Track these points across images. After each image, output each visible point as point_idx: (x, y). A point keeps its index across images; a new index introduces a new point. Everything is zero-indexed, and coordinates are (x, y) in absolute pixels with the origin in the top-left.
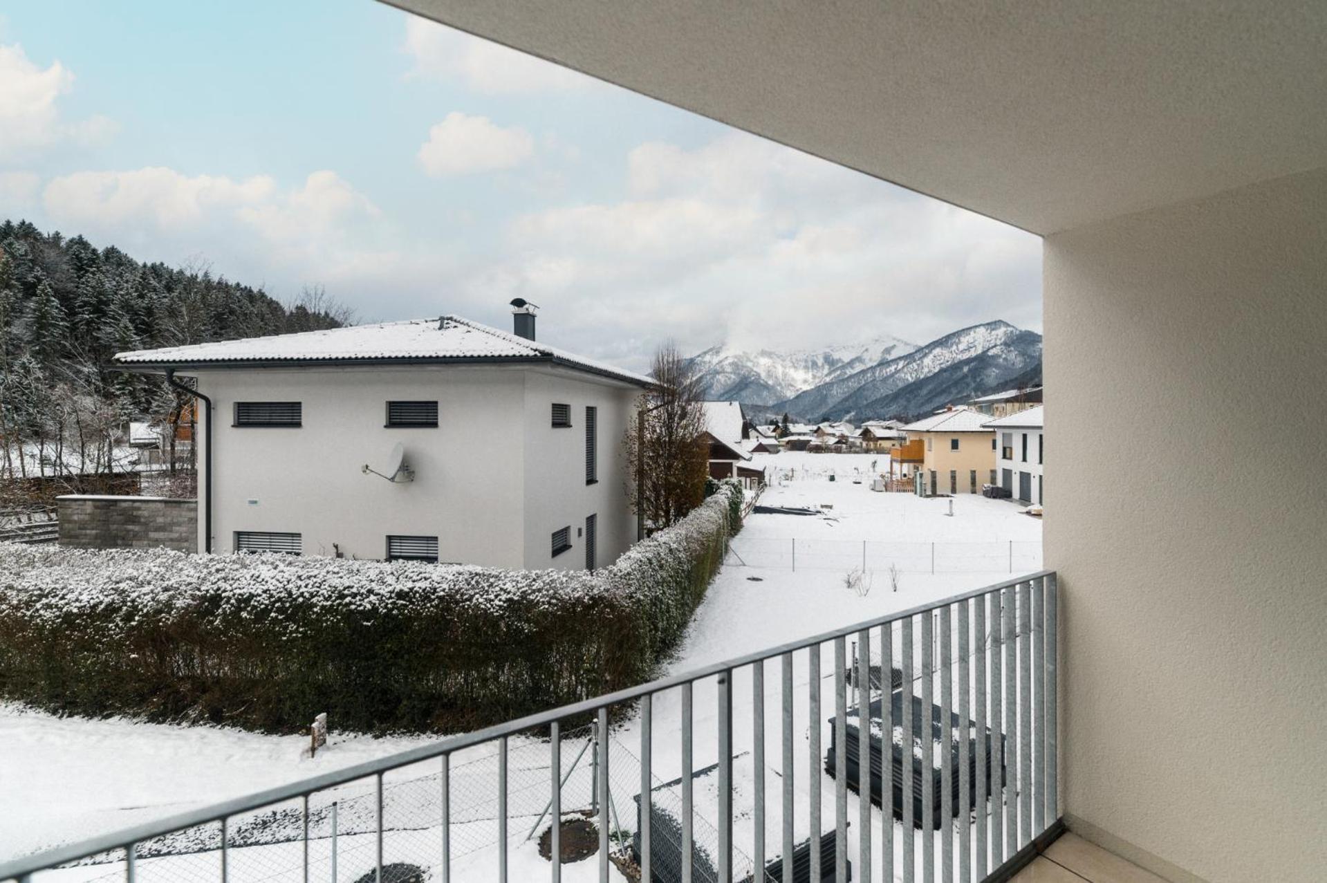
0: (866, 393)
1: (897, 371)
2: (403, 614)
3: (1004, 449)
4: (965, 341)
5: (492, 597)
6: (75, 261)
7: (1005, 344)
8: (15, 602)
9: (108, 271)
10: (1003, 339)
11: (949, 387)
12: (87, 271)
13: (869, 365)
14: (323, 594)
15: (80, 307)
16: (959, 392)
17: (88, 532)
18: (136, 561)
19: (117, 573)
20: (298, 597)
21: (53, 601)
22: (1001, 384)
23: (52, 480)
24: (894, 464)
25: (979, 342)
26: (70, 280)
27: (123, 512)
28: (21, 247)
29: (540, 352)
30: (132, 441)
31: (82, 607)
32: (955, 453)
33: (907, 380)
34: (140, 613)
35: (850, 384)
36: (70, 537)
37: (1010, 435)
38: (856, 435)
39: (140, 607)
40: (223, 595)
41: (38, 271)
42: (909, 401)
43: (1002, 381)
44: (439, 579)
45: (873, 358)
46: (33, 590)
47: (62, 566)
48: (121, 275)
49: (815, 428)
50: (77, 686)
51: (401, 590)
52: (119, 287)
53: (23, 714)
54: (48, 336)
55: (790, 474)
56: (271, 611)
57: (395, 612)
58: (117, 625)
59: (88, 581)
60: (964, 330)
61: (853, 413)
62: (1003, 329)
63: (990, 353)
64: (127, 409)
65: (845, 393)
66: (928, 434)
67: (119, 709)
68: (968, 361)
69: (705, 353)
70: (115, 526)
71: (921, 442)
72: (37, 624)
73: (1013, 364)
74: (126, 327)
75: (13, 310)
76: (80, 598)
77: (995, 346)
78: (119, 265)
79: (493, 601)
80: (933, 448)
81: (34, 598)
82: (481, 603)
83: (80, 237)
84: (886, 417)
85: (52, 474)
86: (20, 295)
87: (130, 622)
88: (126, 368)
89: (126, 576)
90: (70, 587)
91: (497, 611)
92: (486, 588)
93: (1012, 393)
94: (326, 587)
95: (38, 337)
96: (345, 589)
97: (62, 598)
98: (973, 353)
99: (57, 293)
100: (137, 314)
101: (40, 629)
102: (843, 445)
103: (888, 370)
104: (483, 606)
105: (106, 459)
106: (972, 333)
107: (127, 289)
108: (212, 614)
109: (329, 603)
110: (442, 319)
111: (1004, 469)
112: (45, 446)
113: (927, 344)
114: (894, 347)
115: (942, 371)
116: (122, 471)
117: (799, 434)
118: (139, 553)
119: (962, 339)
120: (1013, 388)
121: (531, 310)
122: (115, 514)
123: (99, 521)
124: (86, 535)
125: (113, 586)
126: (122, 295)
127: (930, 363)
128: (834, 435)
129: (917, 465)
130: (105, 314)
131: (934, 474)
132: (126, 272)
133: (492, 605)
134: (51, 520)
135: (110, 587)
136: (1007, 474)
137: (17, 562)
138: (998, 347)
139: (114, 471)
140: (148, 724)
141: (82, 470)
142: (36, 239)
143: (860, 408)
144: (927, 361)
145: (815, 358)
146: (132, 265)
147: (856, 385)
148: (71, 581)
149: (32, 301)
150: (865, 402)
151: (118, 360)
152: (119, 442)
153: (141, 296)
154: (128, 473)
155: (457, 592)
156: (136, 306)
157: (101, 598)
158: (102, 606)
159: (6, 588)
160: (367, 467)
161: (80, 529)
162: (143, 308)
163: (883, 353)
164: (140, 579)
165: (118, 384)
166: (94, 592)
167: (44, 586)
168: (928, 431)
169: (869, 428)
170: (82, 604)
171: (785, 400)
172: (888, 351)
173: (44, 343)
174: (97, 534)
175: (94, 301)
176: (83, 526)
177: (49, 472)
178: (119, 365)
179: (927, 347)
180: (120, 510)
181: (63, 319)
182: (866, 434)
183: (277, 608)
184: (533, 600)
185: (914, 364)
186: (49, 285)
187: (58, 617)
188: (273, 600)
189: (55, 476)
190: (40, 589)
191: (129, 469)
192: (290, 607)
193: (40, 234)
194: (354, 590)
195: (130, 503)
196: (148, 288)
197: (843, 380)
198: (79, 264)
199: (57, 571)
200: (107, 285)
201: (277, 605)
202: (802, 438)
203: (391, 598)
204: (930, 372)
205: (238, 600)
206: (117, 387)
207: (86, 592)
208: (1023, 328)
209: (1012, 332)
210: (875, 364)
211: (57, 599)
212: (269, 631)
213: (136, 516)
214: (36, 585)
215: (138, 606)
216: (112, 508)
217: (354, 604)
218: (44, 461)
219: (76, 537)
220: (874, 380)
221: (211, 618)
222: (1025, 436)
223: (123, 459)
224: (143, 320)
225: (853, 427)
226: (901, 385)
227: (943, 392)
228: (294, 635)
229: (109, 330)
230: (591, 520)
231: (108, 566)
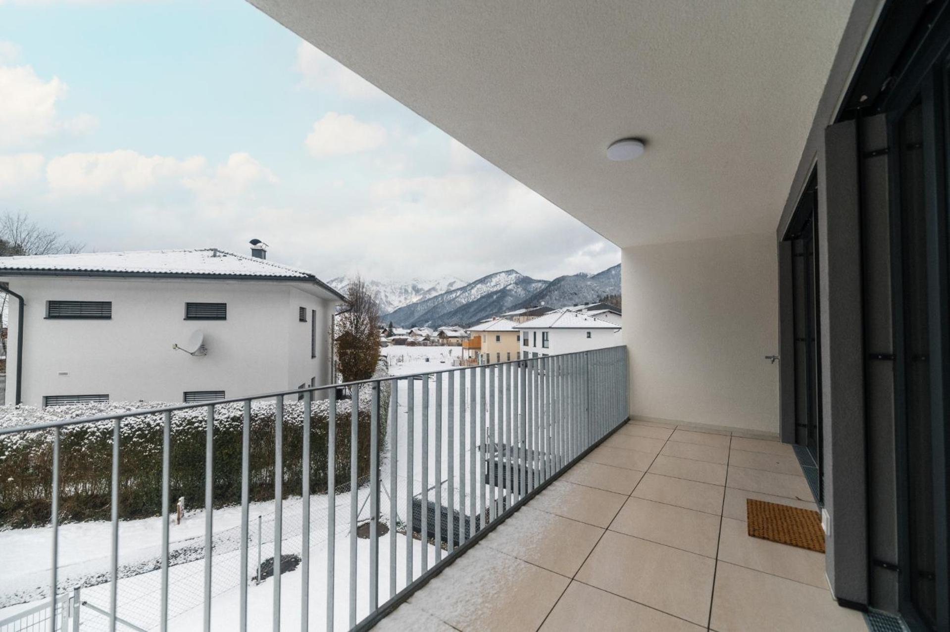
0: (438, 310)
1: (456, 297)
2: (237, 431)
3: (524, 340)
4: (494, 280)
5: (296, 416)
7: (516, 283)
10: (514, 281)
11: (486, 307)
13: (440, 293)
14: (175, 423)
16: (492, 310)
20: (155, 426)
22: (513, 306)
24: (464, 351)
25: (501, 282)
29: (307, 275)
32: (498, 344)
33: (463, 303)
34: (9, 449)
35: (428, 304)
37: (527, 333)
38: (436, 335)
39: (9, 445)
40: (89, 430)
42: (463, 315)
43: (514, 304)
44: (258, 409)
45: (442, 289)
49: (409, 331)
51: (235, 416)
55: (401, 358)
56: (132, 437)
57: (231, 429)
60: (494, 274)
61: (430, 322)
62: (514, 275)
63: (508, 288)
65: (425, 309)
66: (484, 333)
68: (496, 292)
69: (332, 281)
71: (479, 337)
73: (520, 295)
77: (511, 284)
79: (297, 418)
80: (486, 341)
82: (289, 420)
84: (450, 324)
91: (300, 424)
92: (291, 412)
93: (523, 311)
94: (177, 418)
96: (192, 418)
98: (498, 288)
102: (427, 341)
103: (451, 296)
104: (290, 422)
106: (498, 276)
108: (78, 444)
109: (181, 428)
110: (215, 250)
111: (524, 352)
113: (474, 281)
114: (454, 282)
115: (482, 297)
117: (400, 335)
119: (493, 279)
120: (523, 308)
121: (264, 247)
127: (475, 293)
128: (421, 335)
129: (477, 351)
131: (488, 355)
133: (296, 421)
136: (526, 353)
138: (512, 285)
140: (14, 530)
143: (434, 319)
144: (474, 291)
145: (406, 287)
147: (432, 305)
150: (437, 316)
155: (272, 415)
160: (176, 345)
163: (448, 286)
168: (484, 331)
169: (444, 331)
171: (387, 314)
172: (451, 284)
179: (474, 283)
182: (442, 334)
183: (138, 435)
184: (322, 416)
185: (466, 293)
188: (133, 430)
192: (148, 433)
194: (200, 418)
197: (424, 302)
201: (137, 433)
202: (402, 337)
203: (227, 421)
204: (475, 298)
205: (103, 433)
208: (525, 275)
209: (519, 277)
210: (443, 292)
212: (131, 450)
215: (6, 444)
217: (201, 427)
220: (443, 302)
221: (77, 448)
222: (535, 333)
225: (432, 330)
226: (458, 305)
227: (481, 311)
228: (153, 451)
230: (313, 379)
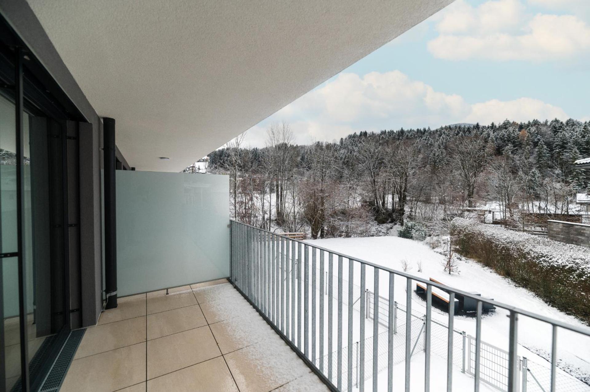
6: (553, 129)
8: (533, 256)
9: (567, 129)
12: (558, 132)
15: (555, 147)
17: (560, 236)
18: (584, 252)
19: (575, 255)
21: (547, 259)
23: (543, 215)
26: (551, 137)
27: (576, 230)
28: (533, 129)
30: (577, 201)
31: (558, 265)
34: (586, 275)
36: (553, 236)
39: (586, 273)
41: (539, 137)
46: (539, 253)
47: (550, 247)
48: (573, 130)
50: (556, 296)
52: (572, 135)
53: (534, 298)
54: (542, 161)
58: (574, 277)
59: (561, 255)
64: (575, 188)
67: (575, 314)
70: (572, 236)
72: (540, 266)
74: (575, 152)
75: (530, 153)
76: (558, 261)
78: (573, 125)
81: (540, 256)
83: (556, 119)
85: (543, 213)
86: (532, 147)
87: (581, 278)
88: (580, 166)
89: (579, 257)
90: (553, 256)
95: (538, 161)
97: (550, 259)
99: (546, 143)
100: (581, 145)
101: (542, 268)
105: (566, 208)
107: (577, 135)
112: (541, 202)
116: (573, 214)
118: (585, 249)
122: (572, 230)
123: (565, 232)
124: (559, 237)
125: (573, 260)
126: (574, 138)
130: (565, 148)
132: (576, 128)
134: (542, 230)
135: (571, 260)
137: (534, 242)
139: (569, 214)
141: (555, 212)
142: (538, 125)
146: (579, 124)
148: (554, 253)
149: (537, 148)
151: (576, 164)
152: (571, 202)
153: (584, 137)
154: (576, 215)
156: (580, 142)
157: (567, 264)
158: (567, 267)
159: (530, 250)
161: (556, 234)
162: (585, 142)
164: (586, 260)
165: (571, 177)
166: (564, 260)
167: (543, 253)
170: (559, 264)
173: (540, 163)
174: (564, 237)
175: (561, 143)
176: (558, 233)
177: (542, 212)
178: (577, 165)
180: (575, 229)
181: (548, 153)
186: (543, 141)
187: (549, 266)
189: (544, 213)
190: (542, 253)
191: (577, 213)
193: (540, 122)
195: (580, 227)
196: (587, 132)
198: (555, 130)
199: (548, 248)
200: (567, 135)
206: (571, 178)
207: (560, 260)
211: (548, 259)
213: (583, 233)
214: (540, 252)
215: (585, 272)
216: (571, 227)
218: (540, 208)
219: (555, 237)
223: (573, 209)
224: (584, 147)
229: (567, 154)
231: (570, 251)
